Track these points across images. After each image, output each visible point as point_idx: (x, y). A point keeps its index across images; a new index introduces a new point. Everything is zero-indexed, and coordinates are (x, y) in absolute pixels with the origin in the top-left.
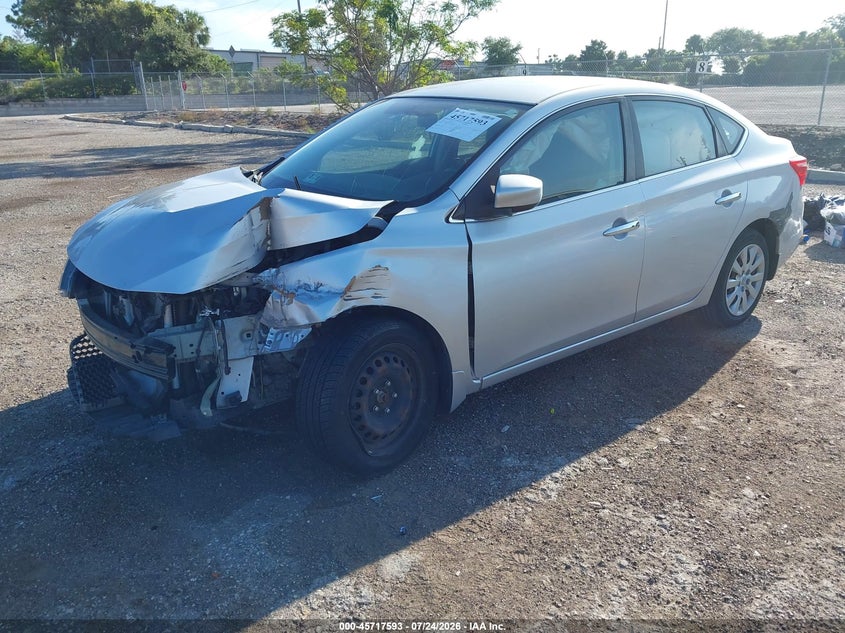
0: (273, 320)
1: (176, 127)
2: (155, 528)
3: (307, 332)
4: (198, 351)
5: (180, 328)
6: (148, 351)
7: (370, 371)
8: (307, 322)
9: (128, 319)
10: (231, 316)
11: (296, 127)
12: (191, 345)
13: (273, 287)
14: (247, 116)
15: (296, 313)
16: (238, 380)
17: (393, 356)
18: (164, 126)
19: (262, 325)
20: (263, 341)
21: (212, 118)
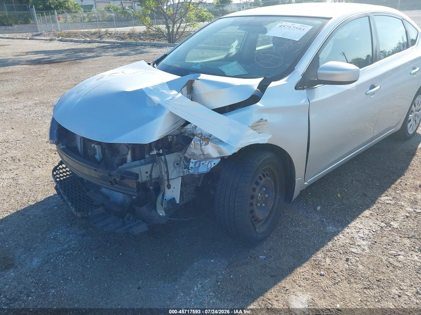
0: (194, 155)
1: (58, 40)
2: (139, 288)
3: (217, 161)
4: (151, 176)
5: (137, 162)
6: (122, 178)
7: (257, 183)
8: (218, 155)
9: (98, 157)
10: (168, 153)
11: (122, 39)
12: (147, 173)
13: (194, 135)
14: (95, 33)
15: (211, 150)
16: (174, 192)
17: (266, 172)
18: (51, 40)
19: (185, 158)
20: (187, 167)
21: (76, 35)
